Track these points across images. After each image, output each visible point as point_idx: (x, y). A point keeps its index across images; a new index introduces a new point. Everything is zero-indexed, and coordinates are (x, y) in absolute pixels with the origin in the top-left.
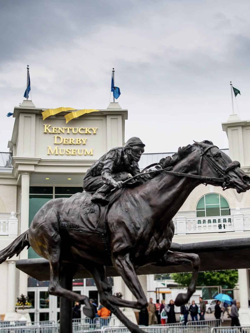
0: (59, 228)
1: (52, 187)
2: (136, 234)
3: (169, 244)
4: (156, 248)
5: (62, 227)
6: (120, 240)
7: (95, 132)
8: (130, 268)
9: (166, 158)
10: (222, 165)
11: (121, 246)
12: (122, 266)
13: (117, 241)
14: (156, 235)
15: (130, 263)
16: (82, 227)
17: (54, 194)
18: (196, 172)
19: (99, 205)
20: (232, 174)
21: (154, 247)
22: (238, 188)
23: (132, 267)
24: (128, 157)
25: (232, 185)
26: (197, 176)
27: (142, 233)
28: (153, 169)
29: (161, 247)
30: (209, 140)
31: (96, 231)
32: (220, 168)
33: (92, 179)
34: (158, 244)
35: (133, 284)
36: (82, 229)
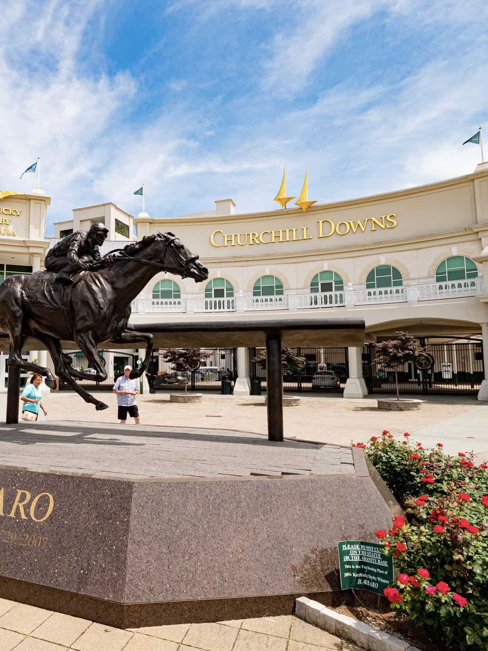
0: (22, 303)
1: (4, 265)
2: (99, 314)
3: (126, 324)
4: (116, 327)
5: (25, 302)
6: (84, 318)
7: (18, 214)
8: (92, 344)
9: (131, 245)
10: (184, 256)
11: (85, 324)
12: (84, 342)
13: (81, 319)
14: (116, 315)
15: (92, 339)
16: (46, 304)
17: (5, 271)
18: (158, 260)
19: (62, 284)
20: (191, 265)
21: (115, 326)
22: (197, 278)
23: (94, 343)
24: (92, 241)
25: (192, 275)
26: (160, 265)
27: (105, 313)
28: (117, 254)
29: (120, 326)
30: (172, 233)
31: (60, 308)
32: (182, 259)
33: (55, 259)
34: (118, 323)
35: (95, 360)
36: (45, 305)
